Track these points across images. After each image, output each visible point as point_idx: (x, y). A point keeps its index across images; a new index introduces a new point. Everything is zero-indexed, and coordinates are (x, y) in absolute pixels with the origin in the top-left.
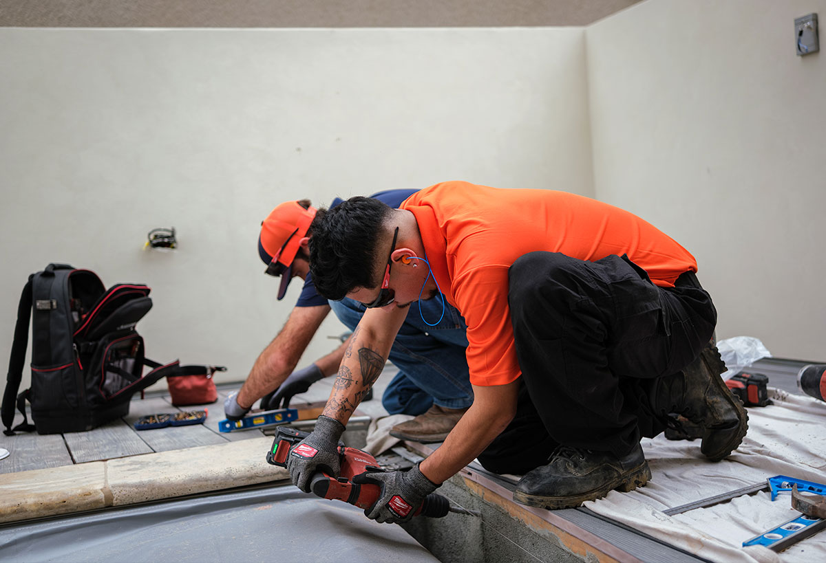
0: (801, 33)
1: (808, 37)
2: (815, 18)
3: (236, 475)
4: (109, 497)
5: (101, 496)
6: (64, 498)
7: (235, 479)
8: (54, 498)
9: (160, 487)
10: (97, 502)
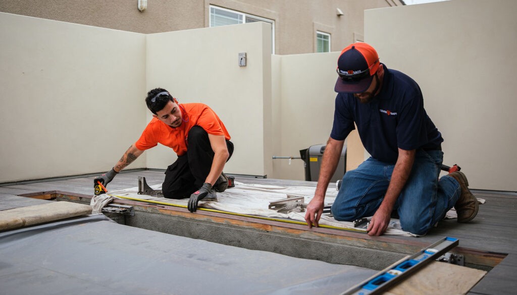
0: (242, 59)
1: (243, 62)
2: (246, 55)
3: (71, 212)
4: (24, 222)
5: (21, 221)
6: (7, 222)
7: (71, 214)
8: (3, 223)
9: (44, 218)
10: (20, 224)
